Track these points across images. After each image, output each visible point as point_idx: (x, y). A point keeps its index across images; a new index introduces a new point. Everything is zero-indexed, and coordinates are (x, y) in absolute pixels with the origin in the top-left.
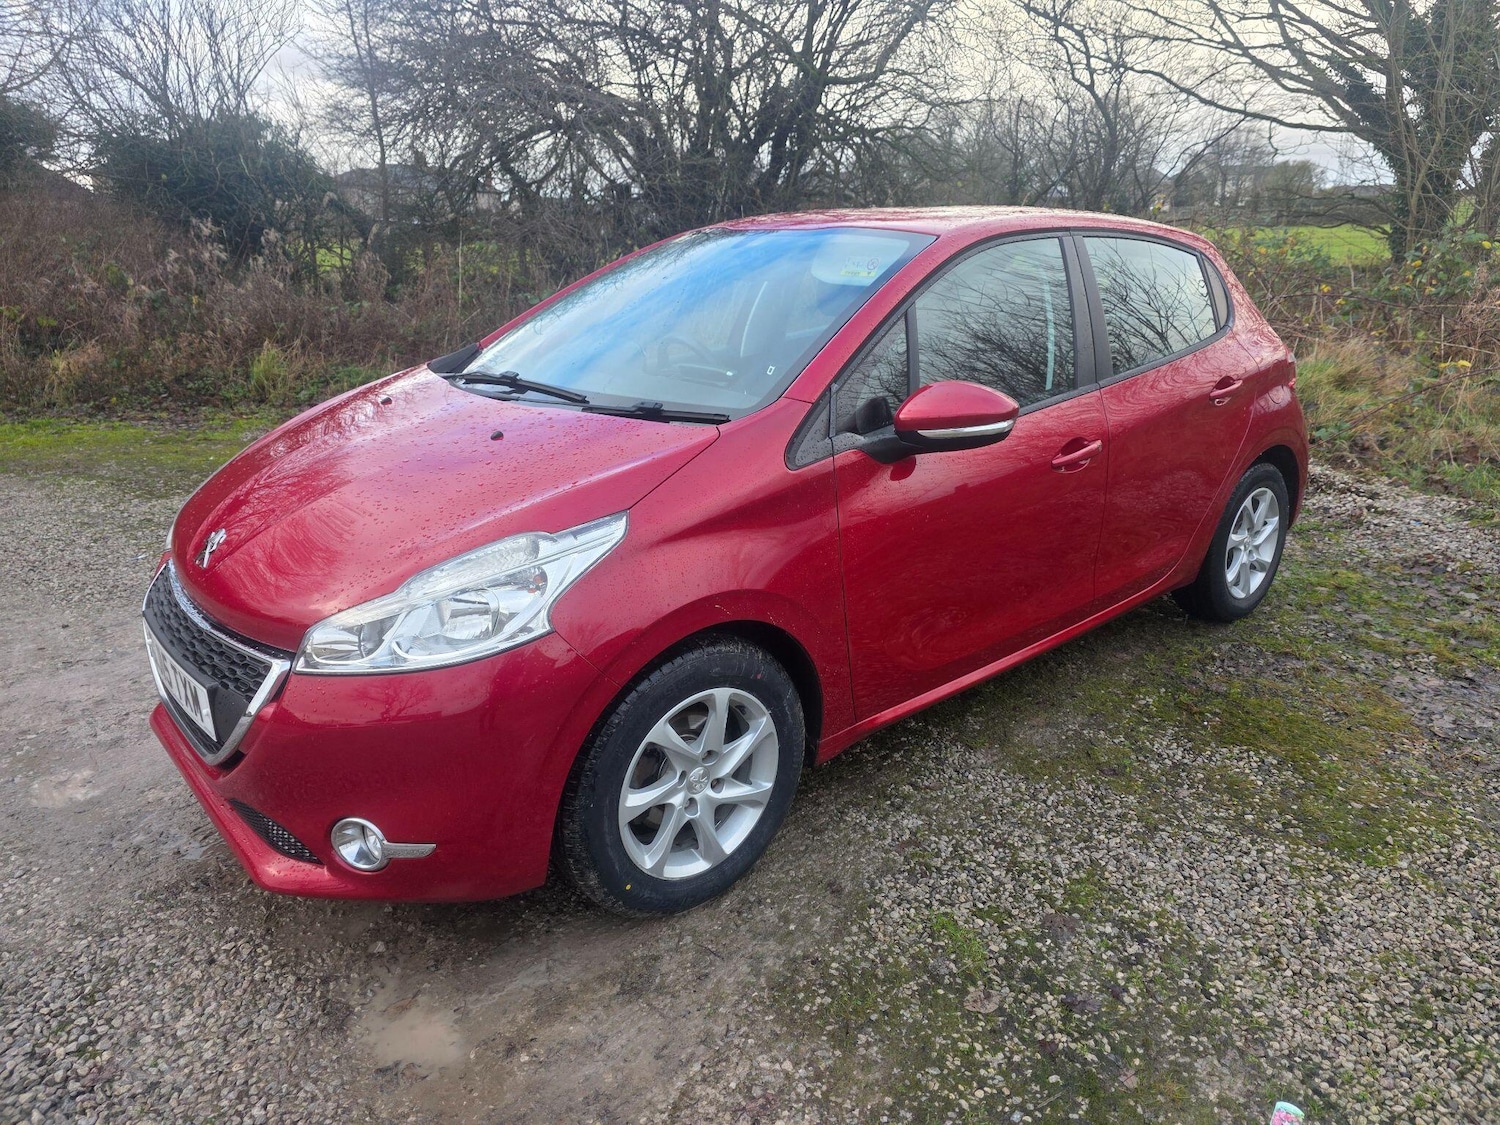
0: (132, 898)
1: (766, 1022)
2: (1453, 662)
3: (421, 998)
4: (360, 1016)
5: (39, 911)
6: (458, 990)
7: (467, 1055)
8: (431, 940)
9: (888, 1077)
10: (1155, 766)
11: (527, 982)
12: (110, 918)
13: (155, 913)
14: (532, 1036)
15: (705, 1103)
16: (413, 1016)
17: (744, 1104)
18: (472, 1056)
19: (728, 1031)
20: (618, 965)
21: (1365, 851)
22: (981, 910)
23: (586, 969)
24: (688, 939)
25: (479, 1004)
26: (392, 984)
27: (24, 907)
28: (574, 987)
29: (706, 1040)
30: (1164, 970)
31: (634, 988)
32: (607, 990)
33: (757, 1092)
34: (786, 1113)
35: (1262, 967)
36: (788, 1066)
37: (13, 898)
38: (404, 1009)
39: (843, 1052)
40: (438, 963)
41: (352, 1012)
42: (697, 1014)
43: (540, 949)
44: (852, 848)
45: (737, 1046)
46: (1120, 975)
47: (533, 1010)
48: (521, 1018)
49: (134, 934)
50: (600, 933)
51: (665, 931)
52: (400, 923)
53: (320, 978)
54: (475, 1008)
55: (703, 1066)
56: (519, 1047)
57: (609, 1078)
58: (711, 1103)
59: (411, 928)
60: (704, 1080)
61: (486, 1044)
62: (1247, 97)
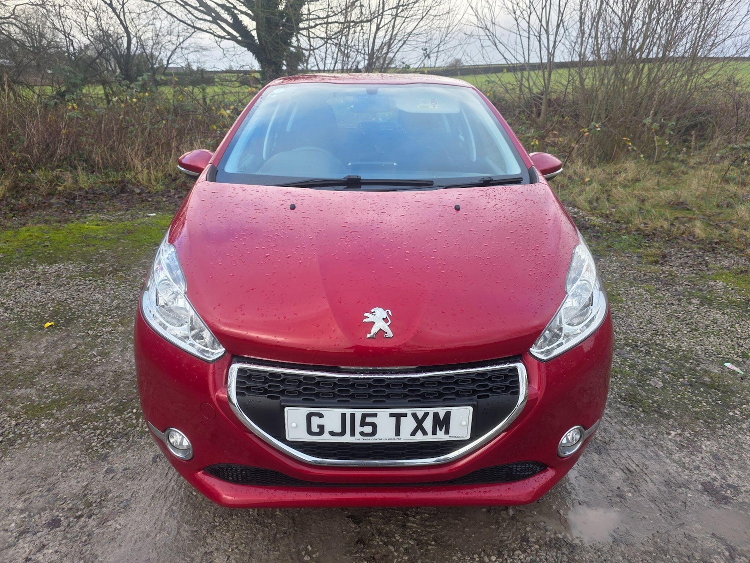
3: (562, 512)
4: (567, 537)
6: (564, 498)
17: (688, 450)
19: (645, 437)
29: (646, 445)
30: (656, 350)
33: (684, 445)
34: (698, 444)
35: (662, 338)
36: (673, 432)
38: (568, 520)
39: (672, 418)
42: (629, 440)
55: (662, 452)
56: (621, 493)
58: (684, 458)
60: (670, 454)
61: (611, 503)
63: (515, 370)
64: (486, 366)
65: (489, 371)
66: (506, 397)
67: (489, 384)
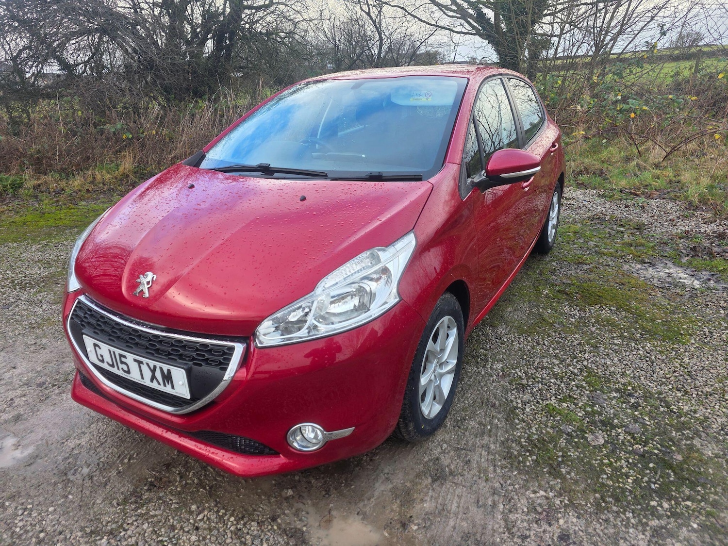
0: (113, 506)
1: (515, 476)
2: (639, 257)
3: (334, 513)
4: (309, 533)
5: (54, 531)
6: (350, 503)
7: (382, 535)
8: (313, 481)
9: (588, 485)
10: (574, 320)
11: (382, 488)
12: (108, 522)
13: (136, 511)
14: (409, 516)
15: (519, 522)
16: (337, 524)
17: (537, 517)
18: (387, 535)
19: (502, 485)
20: (421, 467)
21: (676, 339)
22: (560, 399)
23: (406, 474)
24: (445, 446)
25: (369, 506)
26: (311, 510)
27: (42, 531)
28: (408, 484)
29: (494, 492)
30: (651, 406)
31: (439, 476)
32: (426, 482)
33: (539, 509)
34: (560, 515)
35: (682, 395)
36: (542, 493)
37: (29, 528)
38: (329, 521)
39: (561, 479)
40: (328, 492)
41: (303, 532)
42: (480, 481)
43: (374, 470)
44: (482, 384)
45: (512, 490)
46: (636, 413)
47: (398, 501)
48: (395, 507)
49: (133, 527)
50: (399, 454)
51: (431, 445)
52: (289, 477)
53: (270, 518)
54: (367, 509)
55: (504, 505)
56: (407, 522)
57: (464, 524)
58: (522, 521)
59: (297, 478)
60: (510, 512)
61: (388, 526)
62: (437, 19)
63: (232, 349)
64: (211, 338)
65: (212, 345)
66: (216, 370)
67: (206, 355)
